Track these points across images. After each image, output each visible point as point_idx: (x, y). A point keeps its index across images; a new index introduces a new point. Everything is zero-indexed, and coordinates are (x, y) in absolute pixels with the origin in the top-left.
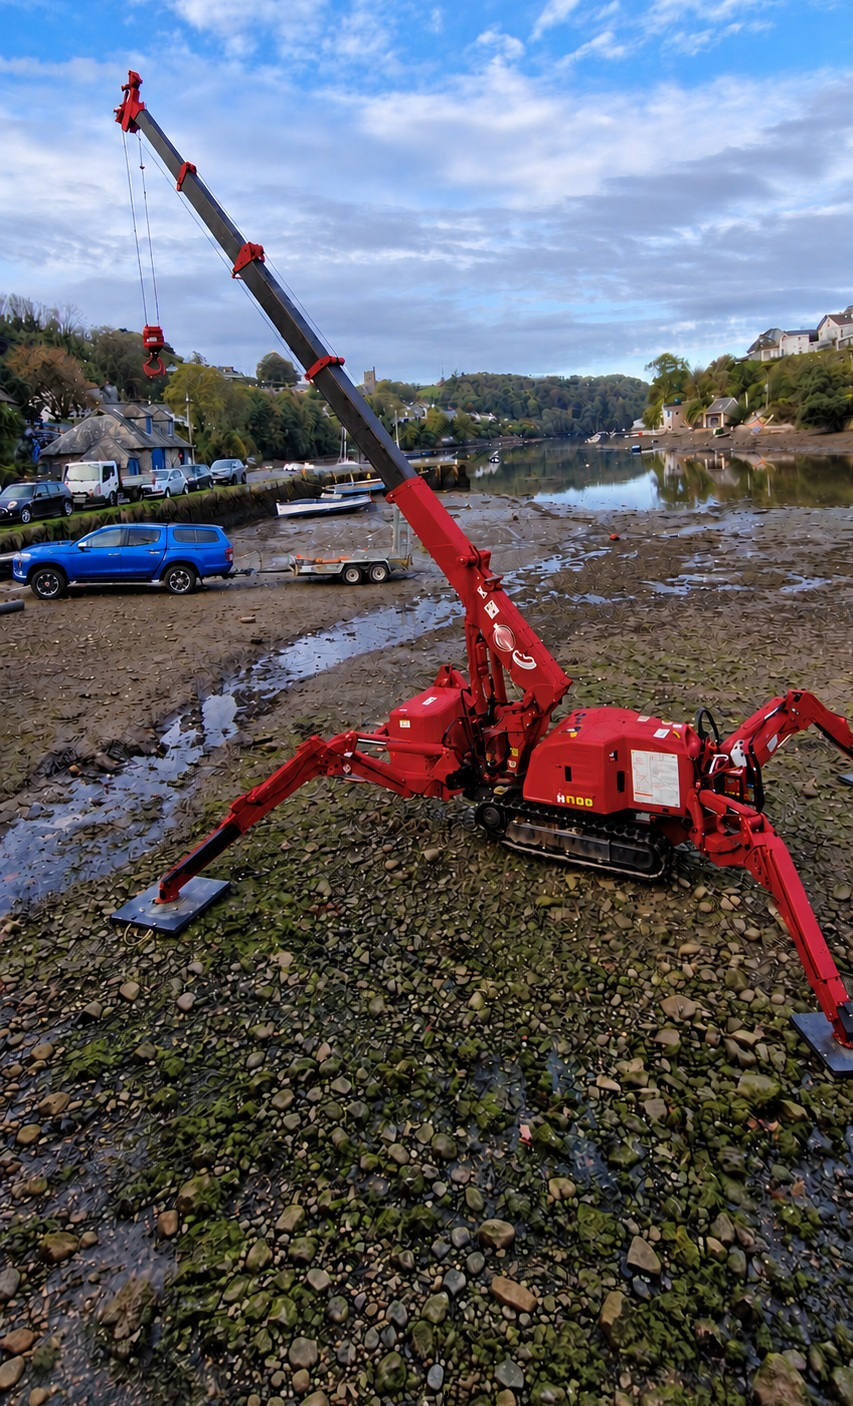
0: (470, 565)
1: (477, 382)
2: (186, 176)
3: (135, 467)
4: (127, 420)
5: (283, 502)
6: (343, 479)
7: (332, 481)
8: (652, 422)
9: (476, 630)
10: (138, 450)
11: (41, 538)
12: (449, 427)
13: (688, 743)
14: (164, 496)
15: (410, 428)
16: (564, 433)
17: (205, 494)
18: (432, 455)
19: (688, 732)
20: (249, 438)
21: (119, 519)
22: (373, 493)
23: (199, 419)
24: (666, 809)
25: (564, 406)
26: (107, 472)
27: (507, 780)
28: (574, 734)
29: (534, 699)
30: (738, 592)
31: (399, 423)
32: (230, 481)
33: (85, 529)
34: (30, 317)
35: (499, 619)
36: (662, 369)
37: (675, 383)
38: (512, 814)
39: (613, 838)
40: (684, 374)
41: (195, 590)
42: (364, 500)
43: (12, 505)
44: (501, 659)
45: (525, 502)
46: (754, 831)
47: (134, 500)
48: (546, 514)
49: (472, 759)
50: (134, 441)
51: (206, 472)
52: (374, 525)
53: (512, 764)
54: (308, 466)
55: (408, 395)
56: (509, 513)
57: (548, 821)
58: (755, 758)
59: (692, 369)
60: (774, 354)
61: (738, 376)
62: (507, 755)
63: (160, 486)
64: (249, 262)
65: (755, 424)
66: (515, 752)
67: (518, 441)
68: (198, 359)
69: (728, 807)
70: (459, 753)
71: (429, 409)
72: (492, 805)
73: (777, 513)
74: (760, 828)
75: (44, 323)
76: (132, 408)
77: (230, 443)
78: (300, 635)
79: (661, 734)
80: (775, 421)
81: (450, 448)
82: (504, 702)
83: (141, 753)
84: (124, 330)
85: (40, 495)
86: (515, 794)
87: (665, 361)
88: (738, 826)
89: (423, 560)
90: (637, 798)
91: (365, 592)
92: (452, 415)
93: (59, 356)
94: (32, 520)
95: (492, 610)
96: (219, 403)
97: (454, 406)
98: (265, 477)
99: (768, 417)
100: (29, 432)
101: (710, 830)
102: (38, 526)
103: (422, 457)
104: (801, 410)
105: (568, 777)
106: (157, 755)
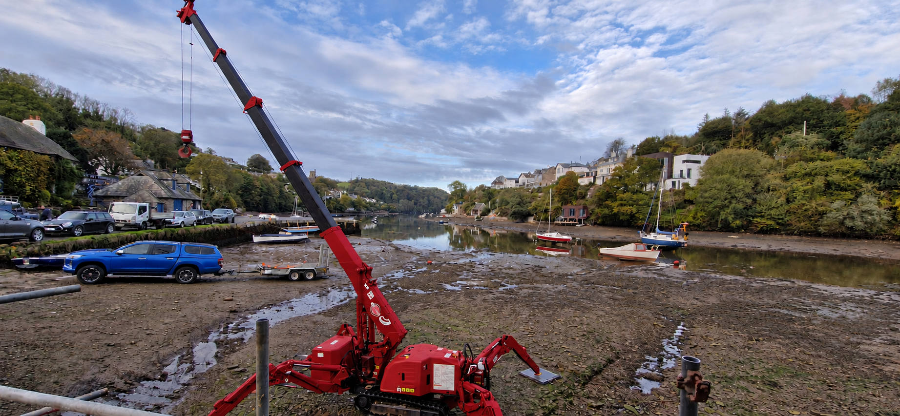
0: (361, 272)
1: (369, 183)
2: (220, 56)
3: (162, 208)
4: (160, 180)
5: (257, 234)
6: (293, 225)
7: (286, 225)
8: (449, 211)
9: (362, 305)
10: (166, 199)
11: (89, 246)
12: (353, 204)
13: (460, 359)
14: (180, 226)
15: (332, 202)
16: (407, 212)
17: (209, 227)
18: (342, 216)
19: (460, 354)
20: (238, 198)
21: (146, 238)
22: (310, 233)
23: (208, 185)
24: (448, 392)
25: (409, 199)
26: (142, 210)
27: (371, 382)
28: (407, 357)
29: (389, 339)
30: (482, 289)
31: (326, 199)
32: (226, 221)
33: (123, 242)
34: (97, 112)
35: (374, 300)
36: (455, 188)
37: (460, 194)
38: (374, 399)
39: (423, 408)
40: (464, 191)
41: (196, 281)
42: (306, 236)
43: (69, 224)
44: (374, 320)
45: (388, 243)
46: (486, 399)
47: (159, 227)
48: (397, 249)
49: (355, 372)
50: (164, 193)
51: (209, 214)
52: (309, 250)
53: (375, 373)
54: (273, 216)
55: (332, 185)
56: (379, 249)
57: (392, 402)
58: (488, 366)
59: (468, 189)
60: (502, 187)
61: (488, 194)
62: (373, 369)
63: (178, 220)
64: (253, 106)
65: (492, 215)
66: (378, 367)
67: (386, 213)
68: (211, 151)
69: (475, 389)
70: (348, 369)
71: (343, 194)
72: (364, 396)
73: (498, 255)
74: (489, 398)
75: (106, 118)
76: (165, 174)
77: (227, 200)
78: (261, 308)
79: (447, 356)
80: (501, 215)
81: (352, 214)
82: (373, 343)
83: (148, 379)
84: (163, 129)
85: (90, 220)
86: (376, 389)
87: (456, 184)
88: (480, 398)
89: (336, 270)
90: (435, 388)
91: (301, 285)
92: (355, 198)
93: (114, 138)
94: (82, 235)
95: (371, 295)
96: (222, 178)
97: (356, 194)
98: (247, 220)
99: (497, 214)
100: (85, 180)
101: (467, 400)
102: (87, 238)
103: (338, 217)
104: (510, 212)
105: (403, 379)
106: (160, 380)
